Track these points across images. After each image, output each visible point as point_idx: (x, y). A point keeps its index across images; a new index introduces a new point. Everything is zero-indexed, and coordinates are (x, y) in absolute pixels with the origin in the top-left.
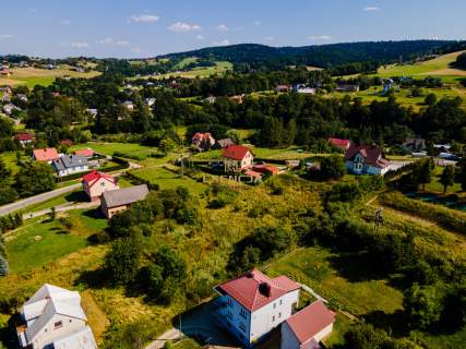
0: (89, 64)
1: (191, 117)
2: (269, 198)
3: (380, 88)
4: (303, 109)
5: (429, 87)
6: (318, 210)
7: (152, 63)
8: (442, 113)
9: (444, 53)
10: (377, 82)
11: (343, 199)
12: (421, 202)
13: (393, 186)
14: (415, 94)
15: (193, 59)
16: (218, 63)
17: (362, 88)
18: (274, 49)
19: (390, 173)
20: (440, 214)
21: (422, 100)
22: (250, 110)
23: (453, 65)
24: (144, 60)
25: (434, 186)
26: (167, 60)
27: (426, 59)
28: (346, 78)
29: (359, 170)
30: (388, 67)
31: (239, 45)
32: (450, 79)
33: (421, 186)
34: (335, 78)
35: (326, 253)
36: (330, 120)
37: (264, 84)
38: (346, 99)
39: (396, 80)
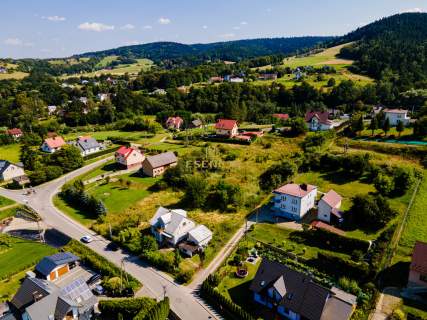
0: (9, 66)
1: (148, 107)
2: (264, 151)
3: (293, 76)
4: (241, 94)
5: (327, 73)
6: (301, 153)
7: (73, 62)
8: (343, 92)
9: (329, 47)
10: (288, 71)
11: (316, 144)
12: (362, 141)
13: (341, 135)
14: (319, 79)
15: (114, 58)
16: (138, 60)
17: (279, 76)
18: (186, 46)
19: (336, 128)
20: (375, 146)
21: (326, 83)
22: (198, 98)
23: (338, 56)
24: (64, 59)
25: (366, 132)
26: (86, 59)
27: (317, 52)
28: (263, 68)
29: (316, 128)
30: (290, 58)
31: (155, 43)
32: (339, 67)
33: (358, 133)
34: (254, 69)
35: (318, 174)
36: (264, 101)
37: (198, 76)
38: (274, 85)
39: (301, 68)
